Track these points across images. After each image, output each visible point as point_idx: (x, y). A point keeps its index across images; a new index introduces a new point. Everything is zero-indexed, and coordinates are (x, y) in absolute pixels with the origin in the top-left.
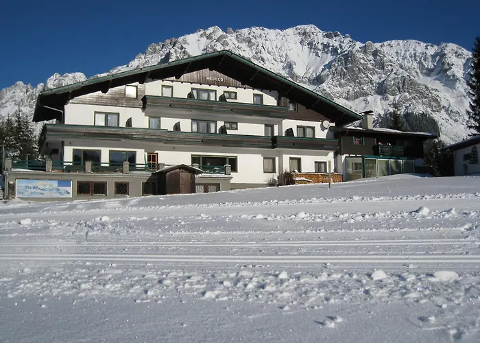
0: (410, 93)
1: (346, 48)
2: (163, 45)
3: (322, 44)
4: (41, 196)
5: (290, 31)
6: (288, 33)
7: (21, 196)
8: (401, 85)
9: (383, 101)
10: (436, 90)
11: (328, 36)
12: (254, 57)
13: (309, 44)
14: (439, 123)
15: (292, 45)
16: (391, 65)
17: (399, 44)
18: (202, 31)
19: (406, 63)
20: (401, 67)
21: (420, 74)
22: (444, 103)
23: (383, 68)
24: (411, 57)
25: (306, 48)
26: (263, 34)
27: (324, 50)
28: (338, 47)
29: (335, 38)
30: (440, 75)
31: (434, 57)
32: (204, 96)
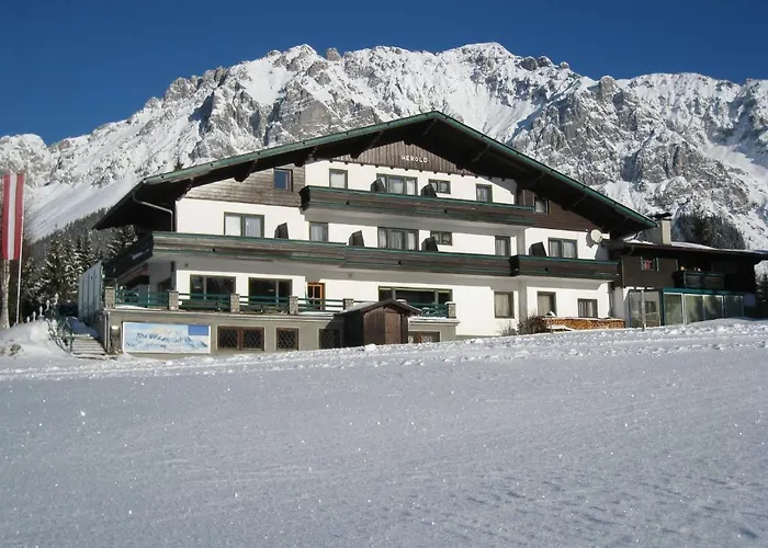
0: (688, 178)
1: (562, 89)
2: (200, 82)
3: (516, 80)
4: (162, 350)
5: (451, 55)
6: (448, 60)
7: (132, 350)
8: (670, 162)
9: (635, 193)
10: (738, 171)
11: (527, 65)
12: (380, 106)
13: (489, 81)
14: (745, 236)
15: (455, 84)
16: (651, 123)
17: (664, 82)
18: (278, 55)
19: (680, 119)
20: (670, 125)
21: (707, 141)
22: (753, 196)
23: (635, 129)
24: (689, 106)
25: (483, 88)
26: (397, 61)
27: (518, 92)
28: (547, 87)
29: (539, 70)
30: (745, 142)
31: (733, 106)
32: (398, 188)
